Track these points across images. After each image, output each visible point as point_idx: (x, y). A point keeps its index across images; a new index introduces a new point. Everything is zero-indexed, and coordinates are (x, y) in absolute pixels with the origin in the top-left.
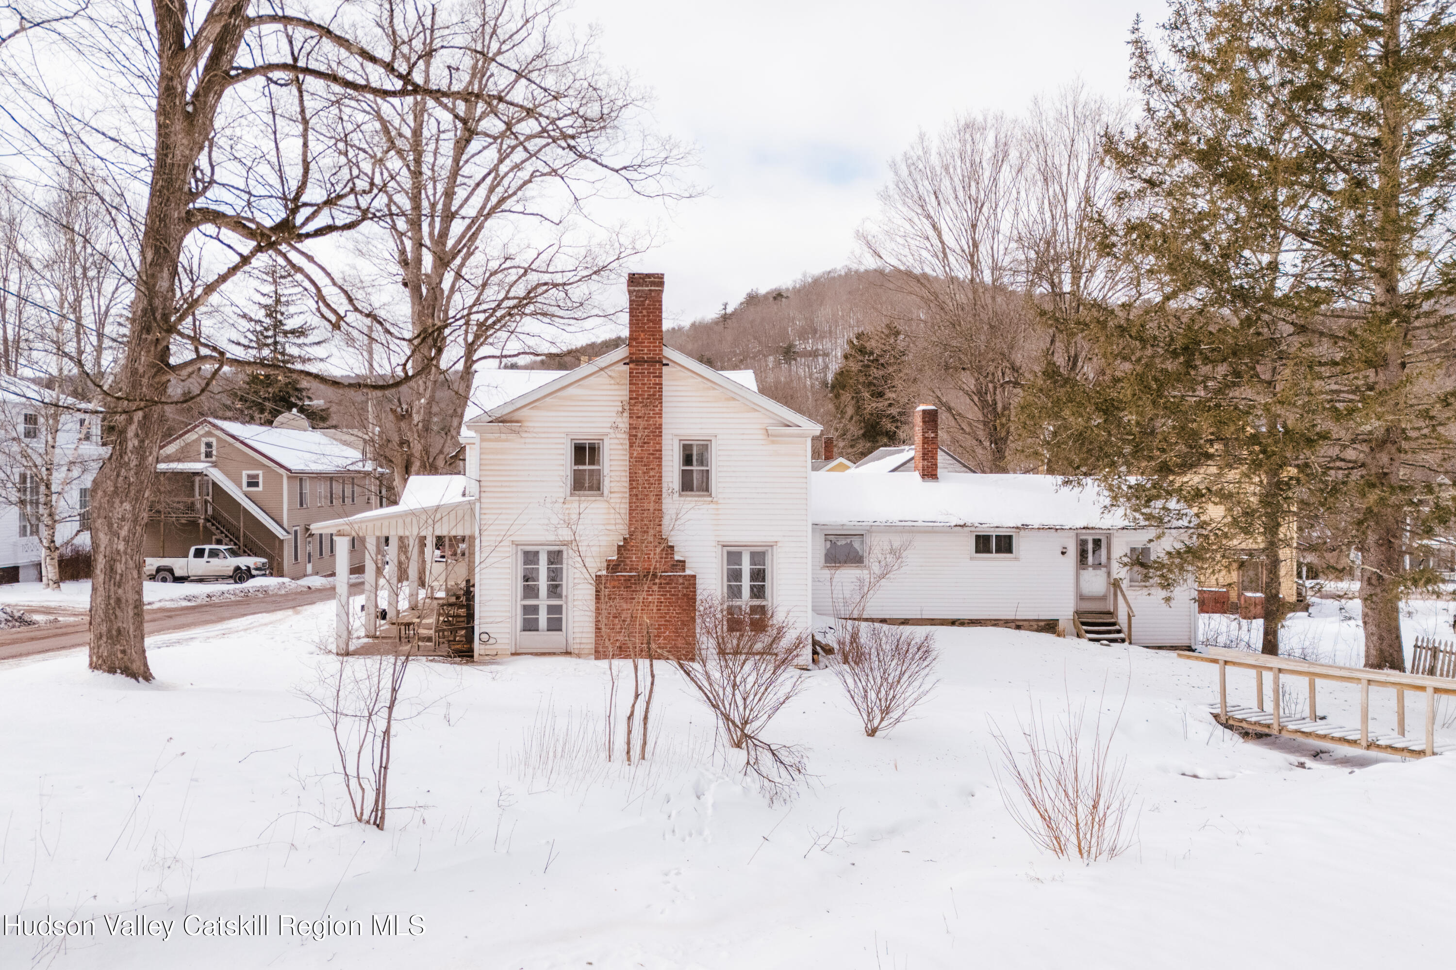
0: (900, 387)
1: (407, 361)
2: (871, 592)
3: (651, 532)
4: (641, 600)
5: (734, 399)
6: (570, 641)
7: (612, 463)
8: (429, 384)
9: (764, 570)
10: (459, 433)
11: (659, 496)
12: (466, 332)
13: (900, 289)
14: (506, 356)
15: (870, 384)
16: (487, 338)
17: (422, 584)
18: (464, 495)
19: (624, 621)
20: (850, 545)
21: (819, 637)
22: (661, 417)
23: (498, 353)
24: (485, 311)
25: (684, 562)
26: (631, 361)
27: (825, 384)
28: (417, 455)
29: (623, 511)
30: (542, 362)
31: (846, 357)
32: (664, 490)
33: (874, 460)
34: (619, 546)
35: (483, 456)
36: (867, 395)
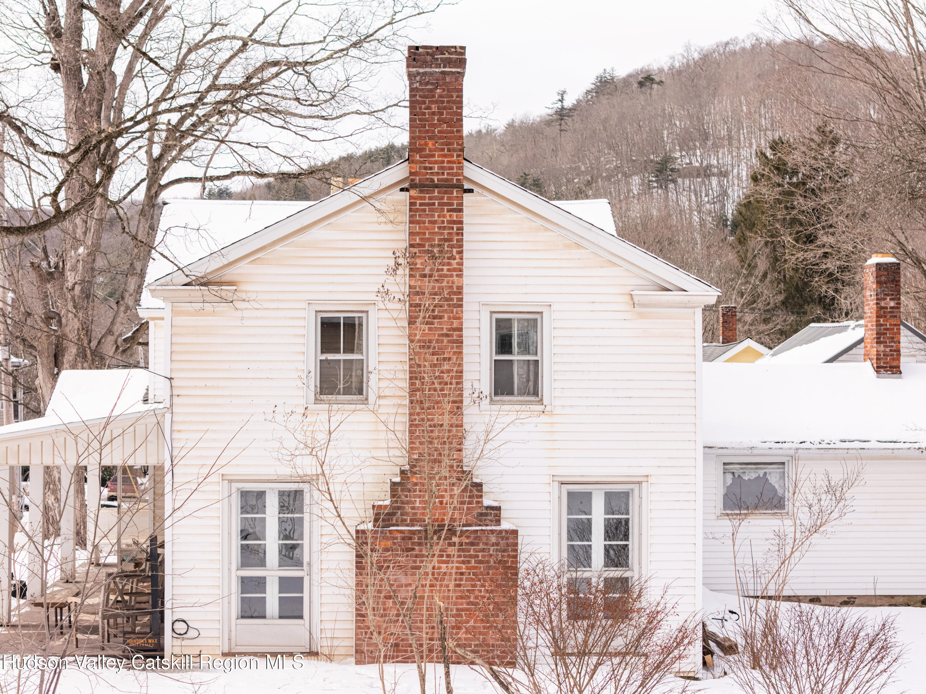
0: (841, 227)
1: (59, 189)
2: (797, 554)
3: (446, 461)
4: (430, 570)
5: (578, 246)
6: (316, 634)
7: (382, 350)
8: (92, 224)
9: (627, 521)
10: (137, 302)
11: (458, 404)
12: (151, 141)
13: (838, 72)
14: (211, 179)
15: (794, 221)
16: (182, 150)
17: (81, 541)
18: (146, 401)
19: (403, 603)
20: (764, 479)
21: (713, 628)
22: (460, 276)
23: (200, 174)
24: (180, 109)
25: (499, 509)
26: (413, 186)
27: (722, 220)
28: (72, 336)
29: (399, 427)
30: (269, 186)
31: (755, 179)
32: (466, 394)
33: (800, 343)
34: (393, 484)
35: (175, 340)
36: (788, 239)
